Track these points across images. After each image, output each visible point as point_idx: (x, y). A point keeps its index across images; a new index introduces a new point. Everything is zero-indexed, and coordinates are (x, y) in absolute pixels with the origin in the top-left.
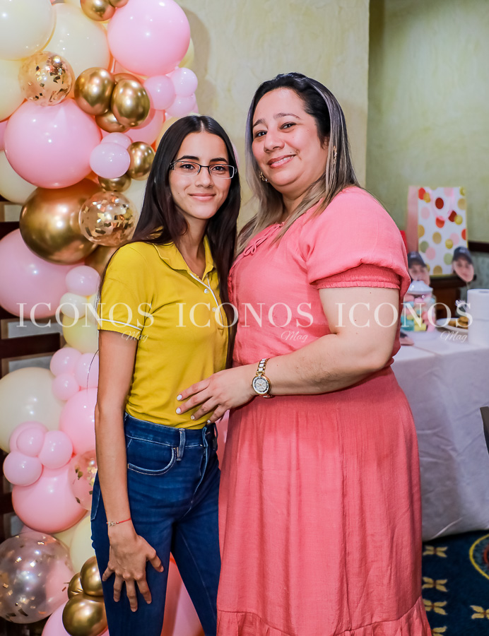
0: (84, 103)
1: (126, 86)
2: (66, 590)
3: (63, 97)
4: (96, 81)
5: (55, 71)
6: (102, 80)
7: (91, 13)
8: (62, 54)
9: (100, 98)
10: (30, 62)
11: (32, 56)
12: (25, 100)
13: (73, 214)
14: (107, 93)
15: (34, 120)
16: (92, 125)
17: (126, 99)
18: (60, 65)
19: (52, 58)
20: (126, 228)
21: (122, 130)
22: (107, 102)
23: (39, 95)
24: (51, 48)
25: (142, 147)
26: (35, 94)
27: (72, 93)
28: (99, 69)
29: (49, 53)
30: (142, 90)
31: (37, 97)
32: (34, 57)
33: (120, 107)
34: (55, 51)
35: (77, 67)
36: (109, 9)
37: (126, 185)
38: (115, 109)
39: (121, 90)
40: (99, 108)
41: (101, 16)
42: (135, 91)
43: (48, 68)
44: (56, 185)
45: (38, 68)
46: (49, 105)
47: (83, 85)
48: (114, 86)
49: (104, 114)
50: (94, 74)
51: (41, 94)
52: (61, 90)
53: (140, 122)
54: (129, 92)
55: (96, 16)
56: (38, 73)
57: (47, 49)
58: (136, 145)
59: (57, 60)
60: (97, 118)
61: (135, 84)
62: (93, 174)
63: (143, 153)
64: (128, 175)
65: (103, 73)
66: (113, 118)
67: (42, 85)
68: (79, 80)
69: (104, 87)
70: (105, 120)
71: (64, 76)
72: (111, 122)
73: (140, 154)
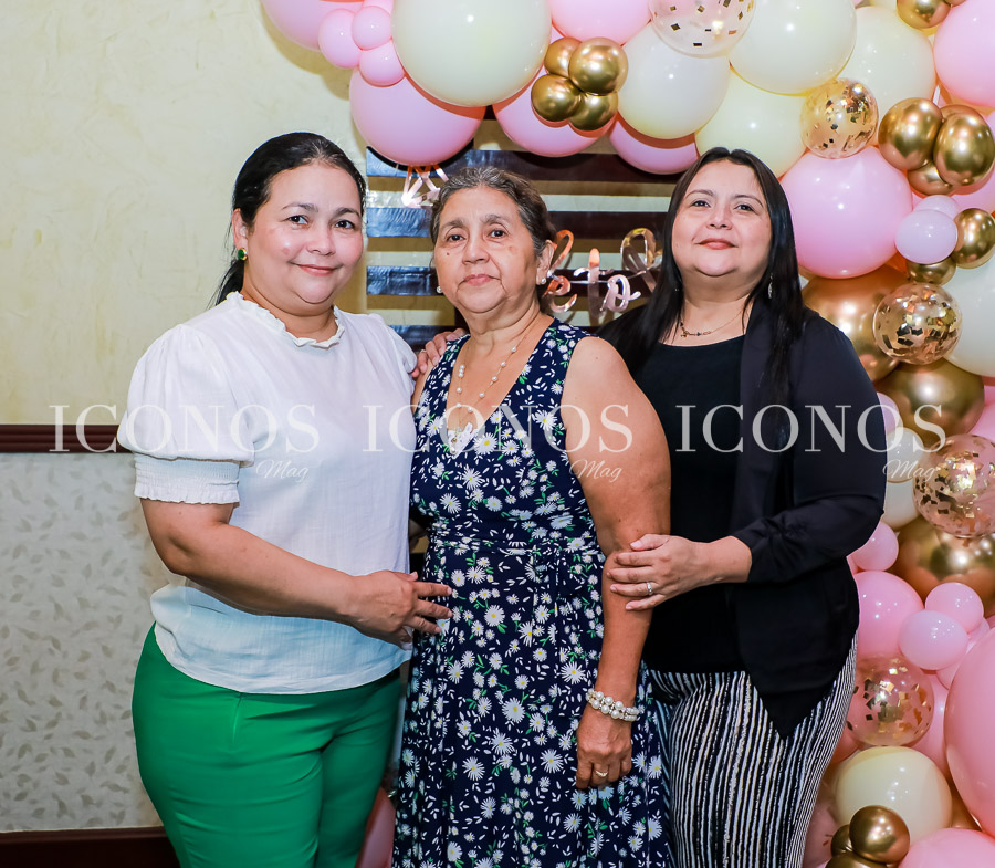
0: (894, 152)
1: (960, 123)
2: (829, 845)
3: (863, 144)
4: (914, 118)
5: (853, 107)
6: (923, 116)
7: (912, 16)
8: (865, 81)
9: (918, 144)
10: (818, 94)
11: (822, 86)
12: (807, 150)
13: (864, 316)
14: (929, 135)
15: (818, 180)
16: (901, 184)
17: (961, 144)
18: (862, 97)
19: (851, 88)
20: (945, 338)
21: (949, 191)
22: (931, 151)
23: (828, 142)
24: (848, 74)
25: (978, 216)
26: (821, 141)
27: (876, 139)
28: (919, 100)
29: (847, 80)
30: (985, 128)
31: (826, 145)
32: (825, 88)
33: (948, 156)
34: (855, 78)
35: (884, 103)
36: (941, 8)
37: (949, 273)
38: (940, 159)
39: (951, 131)
40: (915, 157)
41: (927, 20)
42: (974, 131)
43: (844, 103)
44: (845, 273)
45: (830, 103)
46: (842, 157)
47: (894, 124)
48: (940, 126)
49: (920, 168)
50: (911, 107)
51: (831, 141)
52: (862, 134)
53: (977, 179)
54: (964, 133)
55: (919, 20)
56: (829, 110)
57: (844, 75)
58: (969, 213)
59: (858, 90)
60: (910, 173)
61: (973, 121)
62: (898, 256)
63: (979, 225)
64: (954, 259)
65: (925, 107)
66: (933, 172)
67: (834, 127)
68: (887, 118)
69: (925, 126)
70: (921, 177)
71: (867, 113)
72: (930, 180)
73: (973, 226)
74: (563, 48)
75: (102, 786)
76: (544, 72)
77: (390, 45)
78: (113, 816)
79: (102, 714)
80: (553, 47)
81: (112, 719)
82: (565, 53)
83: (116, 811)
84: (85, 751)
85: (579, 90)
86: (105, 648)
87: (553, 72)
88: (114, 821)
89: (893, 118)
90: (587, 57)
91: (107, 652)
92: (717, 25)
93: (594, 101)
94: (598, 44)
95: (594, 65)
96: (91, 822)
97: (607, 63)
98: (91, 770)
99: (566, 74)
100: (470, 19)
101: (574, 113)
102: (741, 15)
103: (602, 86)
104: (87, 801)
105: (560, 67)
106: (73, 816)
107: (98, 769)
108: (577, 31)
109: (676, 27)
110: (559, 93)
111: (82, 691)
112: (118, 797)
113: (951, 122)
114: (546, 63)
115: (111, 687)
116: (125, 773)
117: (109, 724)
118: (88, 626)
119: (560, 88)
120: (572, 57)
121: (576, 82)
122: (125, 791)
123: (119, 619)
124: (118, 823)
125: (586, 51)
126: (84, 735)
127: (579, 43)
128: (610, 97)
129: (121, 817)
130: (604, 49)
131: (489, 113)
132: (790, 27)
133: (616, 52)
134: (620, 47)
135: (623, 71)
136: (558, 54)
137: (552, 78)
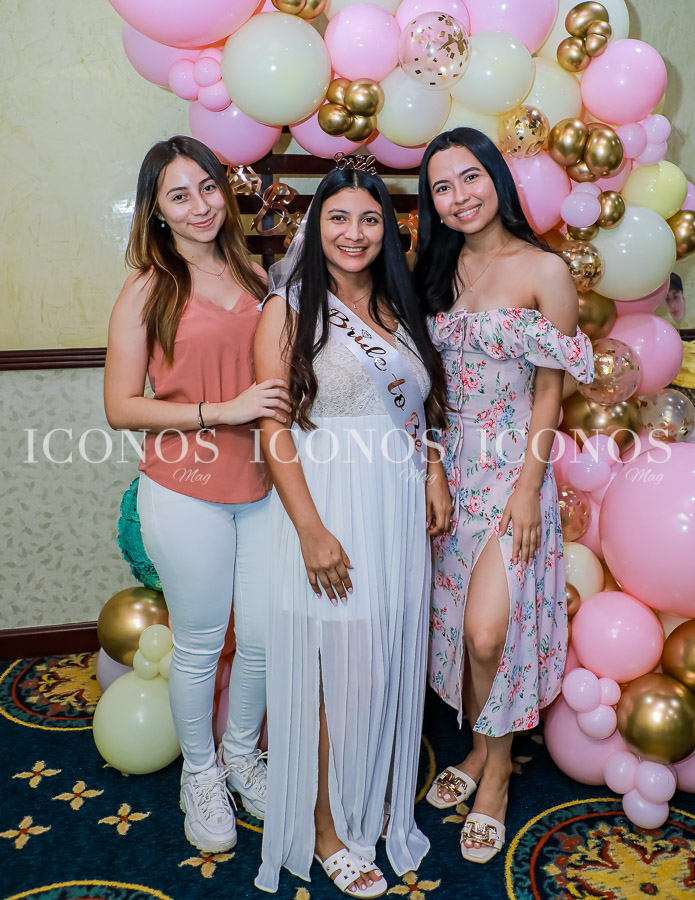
0: (558, 153)
1: (601, 135)
3: (539, 149)
4: (571, 132)
5: (533, 125)
6: (577, 131)
7: (567, 64)
8: (539, 108)
9: (574, 149)
10: (509, 116)
11: (511, 111)
14: (581, 144)
16: (563, 175)
17: (600, 149)
18: (538, 118)
19: (530, 112)
20: (594, 276)
21: (593, 179)
22: (582, 154)
23: (517, 148)
24: (530, 102)
25: (613, 196)
26: (513, 147)
27: (547, 146)
28: (573, 120)
29: (528, 107)
30: (616, 138)
31: (515, 150)
32: (513, 112)
33: (594, 156)
34: (533, 105)
35: (553, 119)
36: (585, 59)
37: (594, 234)
38: (589, 158)
39: (595, 140)
40: (571, 157)
41: (576, 67)
42: (609, 140)
43: (528, 122)
45: (518, 122)
46: (528, 157)
47: (558, 136)
48: (588, 137)
49: (575, 165)
50: (569, 125)
51: (519, 147)
52: (539, 142)
53: (612, 172)
54: (603, 142)
55: (571, 67)
56: (518, 127)
57: (526, 104)
58: (607, 194)
59: (535, 113)
60: (568, 169)
61: (608, 134)
62: (561, 222)
63: (614, 202)
64: (597, 225)
65: (578, 124)
66: (584, 168)
67: (521, 138)
68: (554, 129)
69: (578, 137)
70: (576, 170)
71: (542, 128)
72: (581, 172)
73: (610, 203)
74: (339, 85)
75: (26, 599)
76: (327, 102)
77: (220, 84)
78: (35, 618)
79: (24, 550)
80: (332, 85)
81: (31, 553)
82: (341, 89)
83: (37, 615)
84: (13, 575)
85: (351, 114)
86: (23, 505)
87: (333, 102)
88: (36, 622)
89: (557, 132)
90: (356, 91)
91: (25, 507)
92: (444, 71)
93: (360, 121)
94: (363, 82)
95: (360, 97)
96: (20, 623)
97: (369, 95)
98: (18, 588)
99: (342, 102)
100: (273, 68)
101: (347, 130)
102: (461, 64)
103: (368, 110)
104: (16, 609)
105: (337, 99)
106: (7, 620)
107: (22, 587)
108: (348, 75)
109: (418, 72)
110: (336, 117)
111: (8, 535)
112: (38, 605)
113: (595, 134)
114: (327, 96)
115: (29, 531)
116: (42, 589)
117: (29, 557)
118: (11, 490)
119: (337, 112)
120: (347, 91)
121: (349, 108)
122: (43, 601)
123: (32, 485)
124: (39, 623)
125: (355, 88)
126: (12, 565)
127: (350, 82)
128: (372, 118)
129: (40, 618)
130: (367, 86)
131: (286, 129)
132: (489, 73)
133: (375, 88)
134: (378, 84)
135: (381, 101)
136: (335, 90)
137: (332, 106)
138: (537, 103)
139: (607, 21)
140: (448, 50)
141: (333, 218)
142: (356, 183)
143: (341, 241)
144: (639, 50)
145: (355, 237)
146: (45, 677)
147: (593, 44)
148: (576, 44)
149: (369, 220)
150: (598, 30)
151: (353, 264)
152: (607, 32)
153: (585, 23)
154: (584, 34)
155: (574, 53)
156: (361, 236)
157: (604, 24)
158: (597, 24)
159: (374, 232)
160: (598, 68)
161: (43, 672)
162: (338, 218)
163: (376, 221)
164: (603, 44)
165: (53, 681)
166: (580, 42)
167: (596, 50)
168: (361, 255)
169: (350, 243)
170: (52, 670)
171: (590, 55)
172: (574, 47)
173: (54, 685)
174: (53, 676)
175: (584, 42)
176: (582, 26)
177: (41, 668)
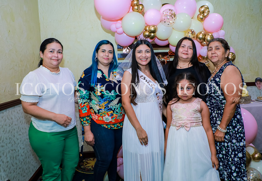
0: (199, 40)
1: (208, 35)
4: (201, 34)
5: (192, 33)
6: (203, 34)
7: (200, 19)
9: (202, 38)
10: (187, 31)
14: (204, 37)
16: (200, 45)
17: (209, 38)
18: (193, 32)
19: (191, 30)
22: (204, 39)
24: (191, 28)
27: (196, 38)
28: (202, 32)
30: (212, 35)
35: (197, 32)
36: (204, 18)
38: (206, 40)
40: (202, 40)
41: (202, 20)
42: (210, 36)
43: (191, 32)
45: (188, 33)
47: (198, 35)
48: (205, 35)
49: (203, 42)
50: (201, 33)
52: (194, 37)
54: (209, 36)
55: (201, 20)
59: (193, 30)
60: (201, 43)
61: (210, 34)
62: (200, 55)
65: (203, 33)
66: (205, 43)
67: (190, 36)
68: (197, 35)
69: (203, 36)
70: (203, 43)
71: (194, 34)
72: (204, 44)
76: (145, 30)
77: (121, 28)
80: (146, 27)
82: (148, 27)
85: (150, 33)
87: (146, 30)
92: (171, 22)
93: (152, 34)
95: (152, 29)
97: (154, 28)
99: (148, 30)
100: (133, 23)
101: (150, 36)
102: (175, 20)
103: (154, 32)
108: (149, 24)
109: (165, 22)
110: (147, 33)
113: (207, 35)
121: (150, 31)
125: (151, 27)
127: (150, 26)
128: (155, 34)
130: (154, 26)
131: (136, 37)
132: (182, 22)
133: (156, 27)
134: (156, 26)
135: (157, 30)
136: (147, 28)
137: (146, 31)
138: (193, 28)
139: (209, 9)
140: (172, 17)
141: (138, 52)
142: (143, 43)
143: (141, 58)
144: (216, 15)
145: (144, 56)
146: (85, 162)
147: (206, 14)
148: (202, 15)
149: (147, 52)
150: (207, 11)
151: (144, 63)
152: (209, 11)
153: (204, 10)
154: (203, 12)
155: (201, 17)
156: (146, 56)
157: (208, 10)
158: (206, 10)
159: (149, 55)
160: (207, 20)
161: (85, 161)
162: (140, 52)
163: (149, 52)
164: (208, 14)
165: (87, 163)
166: (202, 14)
167: (206, 16)
168: (146, 61)
169: (143, 58)
170: (87, 161)
171: (205, 17)
172: (201, 15)
173: (87, 164)
174: (87, 162)
175: (203, 14)
176: (203, 11)
177: (84, 161)
